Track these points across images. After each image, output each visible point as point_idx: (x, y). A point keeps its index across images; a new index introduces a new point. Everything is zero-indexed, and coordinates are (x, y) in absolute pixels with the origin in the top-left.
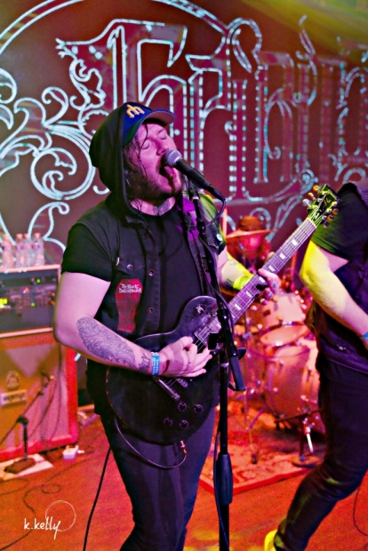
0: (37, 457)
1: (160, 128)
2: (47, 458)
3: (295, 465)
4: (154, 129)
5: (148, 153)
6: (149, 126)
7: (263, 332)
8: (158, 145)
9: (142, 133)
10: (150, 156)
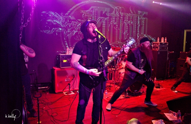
0: (72, 92)
1: (94, 24)
2: (74, 92)
3: (123, 97)
4: (93, 24)
5: (91, 29)
6: (92, 23)
7: (119, 70)
8: (93, 28)
9: (90, 25)
10: (91, 30)
